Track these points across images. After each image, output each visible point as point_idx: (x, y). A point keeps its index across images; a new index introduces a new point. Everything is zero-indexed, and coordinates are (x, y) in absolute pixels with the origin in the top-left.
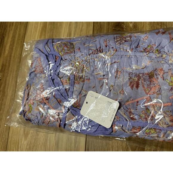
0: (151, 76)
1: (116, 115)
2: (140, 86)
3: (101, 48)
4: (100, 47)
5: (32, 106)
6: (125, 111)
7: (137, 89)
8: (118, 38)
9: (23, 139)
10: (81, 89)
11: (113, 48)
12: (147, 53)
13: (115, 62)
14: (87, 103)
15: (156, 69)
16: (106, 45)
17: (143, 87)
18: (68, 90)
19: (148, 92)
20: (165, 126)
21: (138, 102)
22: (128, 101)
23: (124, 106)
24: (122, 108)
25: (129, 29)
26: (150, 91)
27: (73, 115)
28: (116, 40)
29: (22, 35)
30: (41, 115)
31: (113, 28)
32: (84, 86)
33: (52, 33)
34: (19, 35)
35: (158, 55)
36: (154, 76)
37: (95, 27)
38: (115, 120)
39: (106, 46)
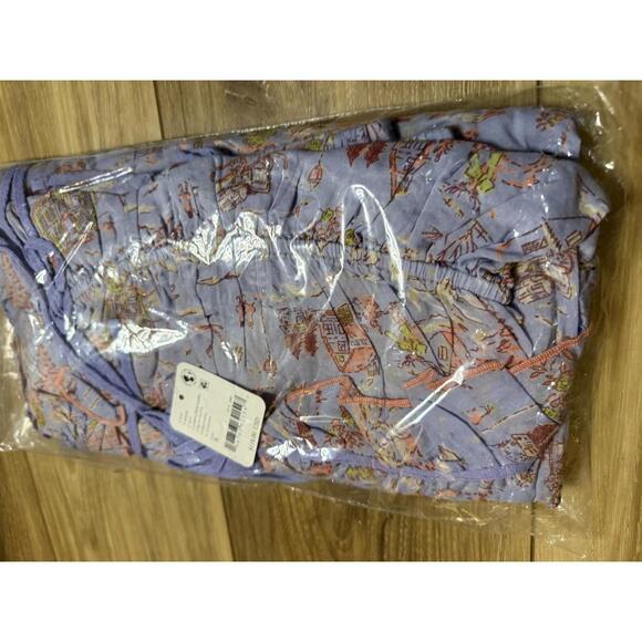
0: (343, 318)
2: (319, 343)
4: (172, 218)
6: (287, 420)
7: (313, 355)
10: (152, 358)
12: (321, 245)
13: (227, 277)
14: (181, 397)
15: (356, 299)
16: (188, 209)
17: (329, 349)
19: (345, 366)
20: (394, 464)
21: (319, 392)
22: (293, 388)
23: (283, 406)
26: (348, 362)
27: (155, 428)
28: (217, 187)
30: (74, 433)
31: (227, 91)
35: (355, 254)
36: (352, 320)
39: (190, 216)
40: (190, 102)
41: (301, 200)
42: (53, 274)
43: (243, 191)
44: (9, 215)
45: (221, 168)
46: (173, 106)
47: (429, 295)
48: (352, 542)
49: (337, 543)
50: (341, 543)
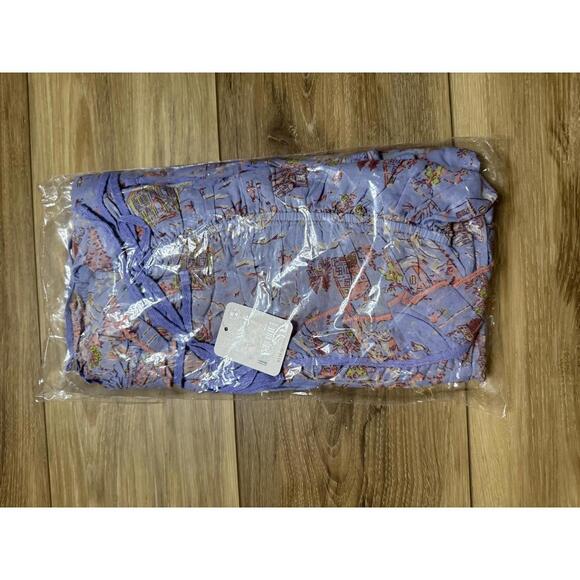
0: (350, 262)
1: (288, 348)
2: (332, 284)
3: (243, 204)
4: (241, 202)
5: (99, 349)
6: (306, 338)
7: (326, 291)
8: (278, 176)
9: (87, 423)
10: (208, 300)
11: (268, 203)
12: (341, 215)
13: (275, 238)
14: (226, 329)
15: (360, 248)
16: (252, 196)
17: (338, 284)
18: (178, 305)
20: (381, 360)
21: (329, 317)
22: (310, 316)
23: (304, 328)
24: (299, 332)
25: (306, 140)
27: (199, 358)
28: (274, 183)
30: (125, 368)
31: (269, 136)
32: (215, 292)
33: (109, 149)
35: (362, 219)
36: (356, 263)
37: (222, 132)
38: (288, 358)
39: (253, 199)
40: (243, 141)
41: (327, 190)
42: (138, 240)
43: (291, 186)
44: (106, 201)
45: (275, 173)
46: (230, 143)
47: (406, 242)
48: (339, 448)
49: (329, 449)
50: (332, 449)
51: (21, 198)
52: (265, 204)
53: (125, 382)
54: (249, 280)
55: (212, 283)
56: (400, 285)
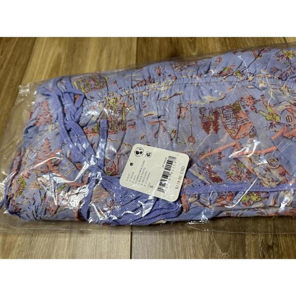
0: (235, 109)
2: (221, 127)
3: (152, 77)
6: (201, 169)
7: (216, 133)
11: (170, 76)
12: (225, 77)
13: (175, 95)
14: (131, 164)
15: (242, 98)
16: (159, 73)
17: (226, 127)
18: (95, 145)
19: (236, 136)
20: (274, 184)
21: (220, 153)
22: (203, 153)
23: (198, 162)
24: (195, 165)
26: (238, 133)
27: (106, 189)
28: (174, 66)
29: (16, 80)
30: (43, 195)
34: (12, 80)
35: (241, 78)
36: (240, 109)
38: (185, 186)
39: (159, 75)
42: (74, 102)
43: (186, 66)
47: (279, 91)
51: (8, 103)
52: (167, 77)
53: (39, 211)
54: (153, 126)
55: (124, 129)
56: (279, 123)
